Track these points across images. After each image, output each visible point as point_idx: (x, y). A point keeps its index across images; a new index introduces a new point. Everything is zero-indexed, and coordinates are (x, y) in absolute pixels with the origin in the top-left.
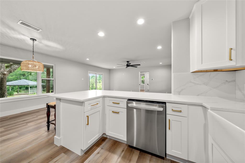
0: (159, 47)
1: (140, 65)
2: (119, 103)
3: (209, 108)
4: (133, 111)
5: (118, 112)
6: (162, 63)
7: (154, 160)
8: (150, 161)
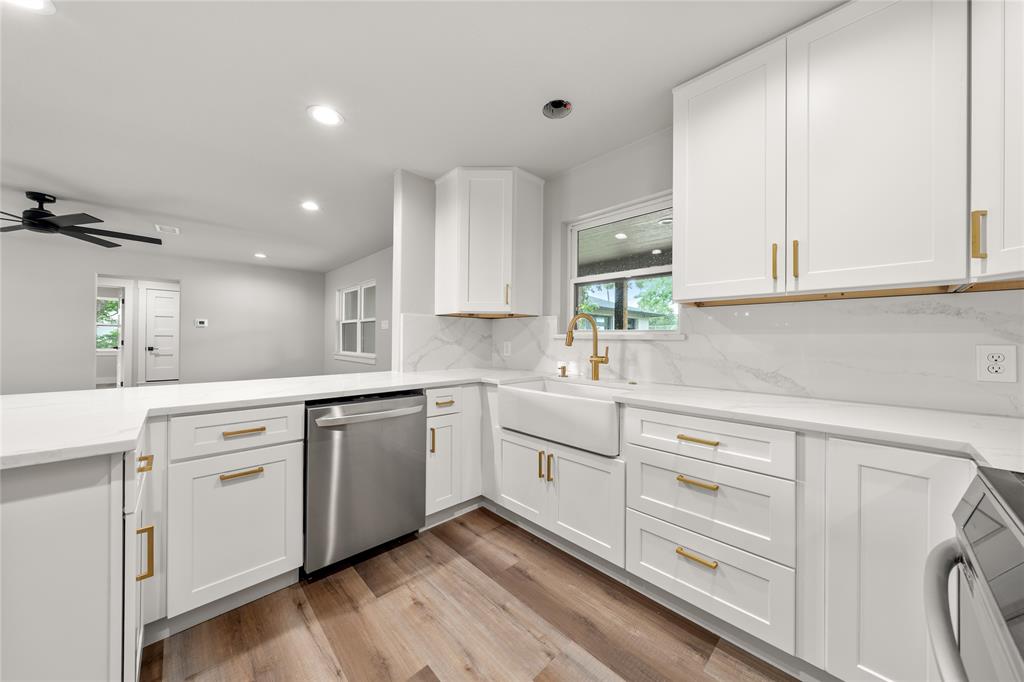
0: (310, 206)
1: (158, 242)
2: (263, 429)
3: (498, 383)
4: (329, 438)
5: (257, 468)
6: (268, 256)
7: (401, 553)
8: (395, 560)
